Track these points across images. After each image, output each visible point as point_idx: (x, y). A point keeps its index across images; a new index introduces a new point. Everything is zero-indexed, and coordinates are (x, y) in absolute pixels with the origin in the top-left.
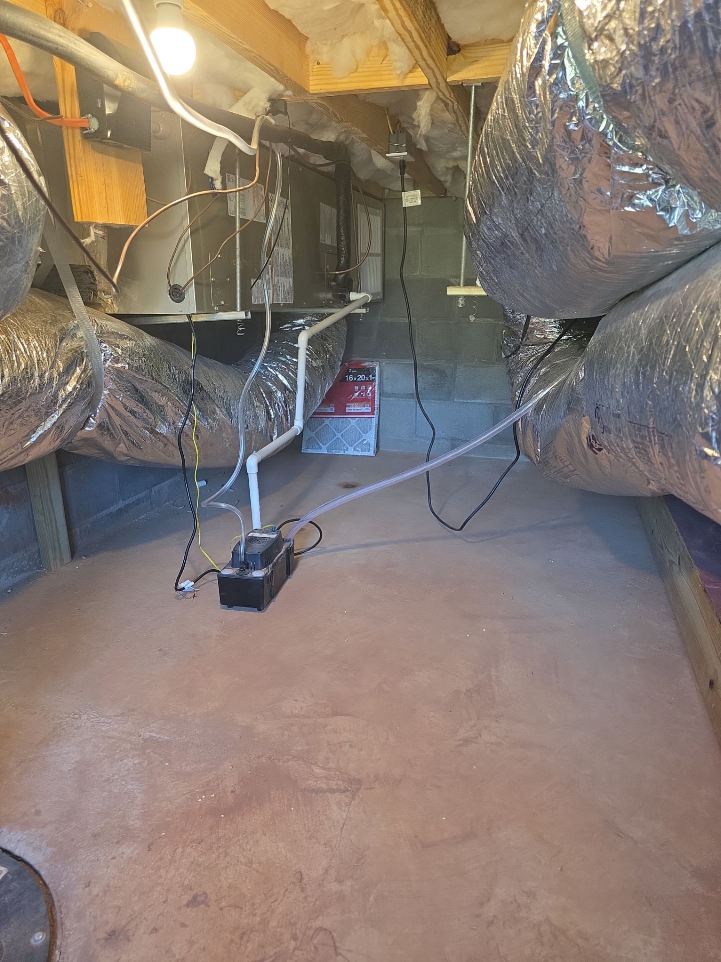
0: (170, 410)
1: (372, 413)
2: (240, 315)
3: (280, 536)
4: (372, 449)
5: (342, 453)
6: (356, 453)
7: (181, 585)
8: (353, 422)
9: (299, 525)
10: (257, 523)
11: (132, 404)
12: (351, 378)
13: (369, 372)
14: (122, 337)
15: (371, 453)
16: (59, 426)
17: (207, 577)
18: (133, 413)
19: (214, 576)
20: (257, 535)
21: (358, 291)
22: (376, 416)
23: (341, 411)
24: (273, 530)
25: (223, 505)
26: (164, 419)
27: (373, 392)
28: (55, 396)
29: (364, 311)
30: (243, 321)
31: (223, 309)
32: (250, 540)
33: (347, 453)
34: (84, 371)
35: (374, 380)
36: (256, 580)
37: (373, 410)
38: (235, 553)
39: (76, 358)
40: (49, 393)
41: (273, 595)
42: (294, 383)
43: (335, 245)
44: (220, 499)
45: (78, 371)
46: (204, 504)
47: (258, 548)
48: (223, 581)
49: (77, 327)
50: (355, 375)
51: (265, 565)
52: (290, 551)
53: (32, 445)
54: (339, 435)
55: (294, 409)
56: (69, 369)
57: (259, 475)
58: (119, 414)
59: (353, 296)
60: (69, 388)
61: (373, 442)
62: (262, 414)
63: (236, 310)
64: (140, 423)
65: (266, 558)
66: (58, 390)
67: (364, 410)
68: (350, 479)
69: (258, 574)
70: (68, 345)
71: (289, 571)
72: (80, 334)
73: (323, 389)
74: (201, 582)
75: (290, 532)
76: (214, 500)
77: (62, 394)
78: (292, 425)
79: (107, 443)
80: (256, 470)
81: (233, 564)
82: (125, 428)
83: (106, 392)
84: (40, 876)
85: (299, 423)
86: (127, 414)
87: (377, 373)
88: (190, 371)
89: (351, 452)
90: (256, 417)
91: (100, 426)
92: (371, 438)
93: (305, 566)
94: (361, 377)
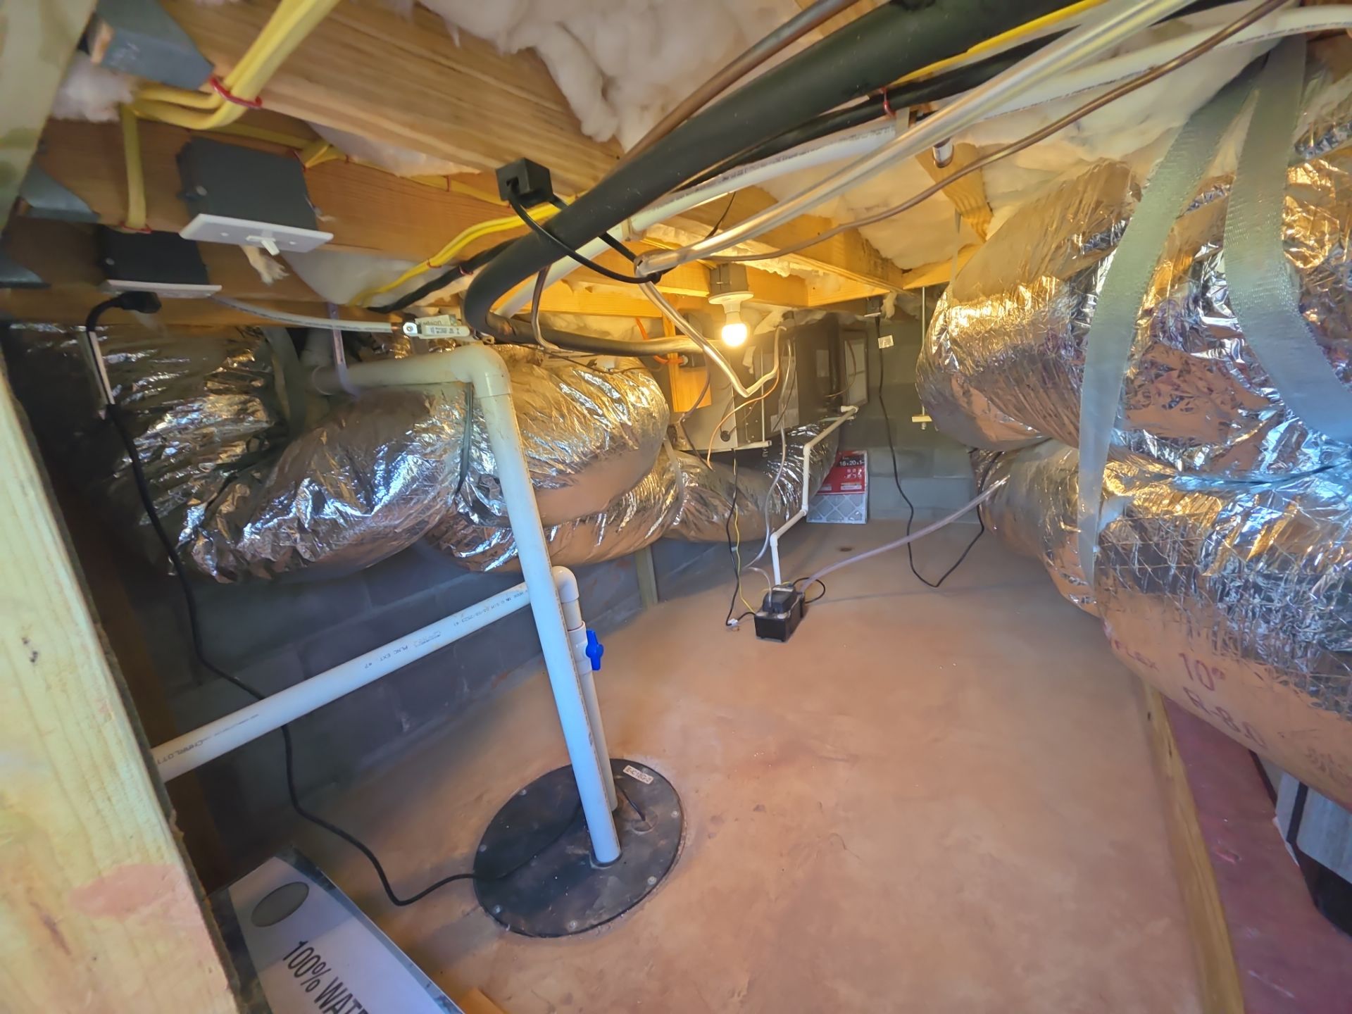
0: (720, 508)
1: (863, 490)
2: (764, 444)
3: (794, 591)
4: (864, 518)
5: (839, 522)
6: (850, 522)
7: (730, 622)
8: (847, 498)
9: (807, 583)
10: (778, 581)
11: (699, 507)
12: (844, 464)
13: (859, 458)
14: (694, 467)
15: (863, 521)
16: (662, 525)
17: (747, 617)
18: (700, 513)
19: (753, 616)
20: (778, 589)
21: (847, 405)
22: (866, 492)
23: (837, 489)
24: (790, 586)
25: (756, 569)
26: (717, 514)
27: (863, 473)
28: (661, 508)
29: (852, 418)
30: (766, 448)
31: (753, 441)
32: (775, 593)
33: (843, 522)
34: (675, 492)
35: (863, 464)
36: (780, 621)
37: (863, 487)
38: (765, 602)
39: (671, 483)
40: (658, 507)
41: (792, 631)
42: (800, 476)
43: (828, 375)
44: (753, 566)
45: (672, 492)
46: (744, 568)
47: (779, 599)
48: (757, 620)
49: (670, 465)
50: (847, 461)
51: (786, 610)
52: (802, 601)
53: (649, 537)
54: (836, 508)
55: (801, 495)
56: (667, 492)
57: (778, 547)
58: (692, 514)
59: (843, 409)
60: (668, 502)
61: (864, 513)
62: (778, 502)
63: (761, 440)
64: (704, 518)
65: (786, 606)
66: (662, 505)
67: (856, 487)
68: (846, 544)
69: (781, 617)
70: (667, 477)
71: (802, 615)
72: (671, 469)
73: (822, 477)
74: (742, 620)
75: (802, 587)
76: (752, 566)
77: (664, 507)
78: (800, 508)
79: (684, 531)
80: (777, 544)
81: (764, 608)
82: (695, 521)
83: (685, 501)
84: (670, 784)
85: (805, 508)
86: (697, 514)
87: (866, 459)
88: (734, 483)
89: (846, 521)
90: (774, 505)
91: (682, 522)
92: (862, 509)
93: (813, 611)
94: (853, 462)
